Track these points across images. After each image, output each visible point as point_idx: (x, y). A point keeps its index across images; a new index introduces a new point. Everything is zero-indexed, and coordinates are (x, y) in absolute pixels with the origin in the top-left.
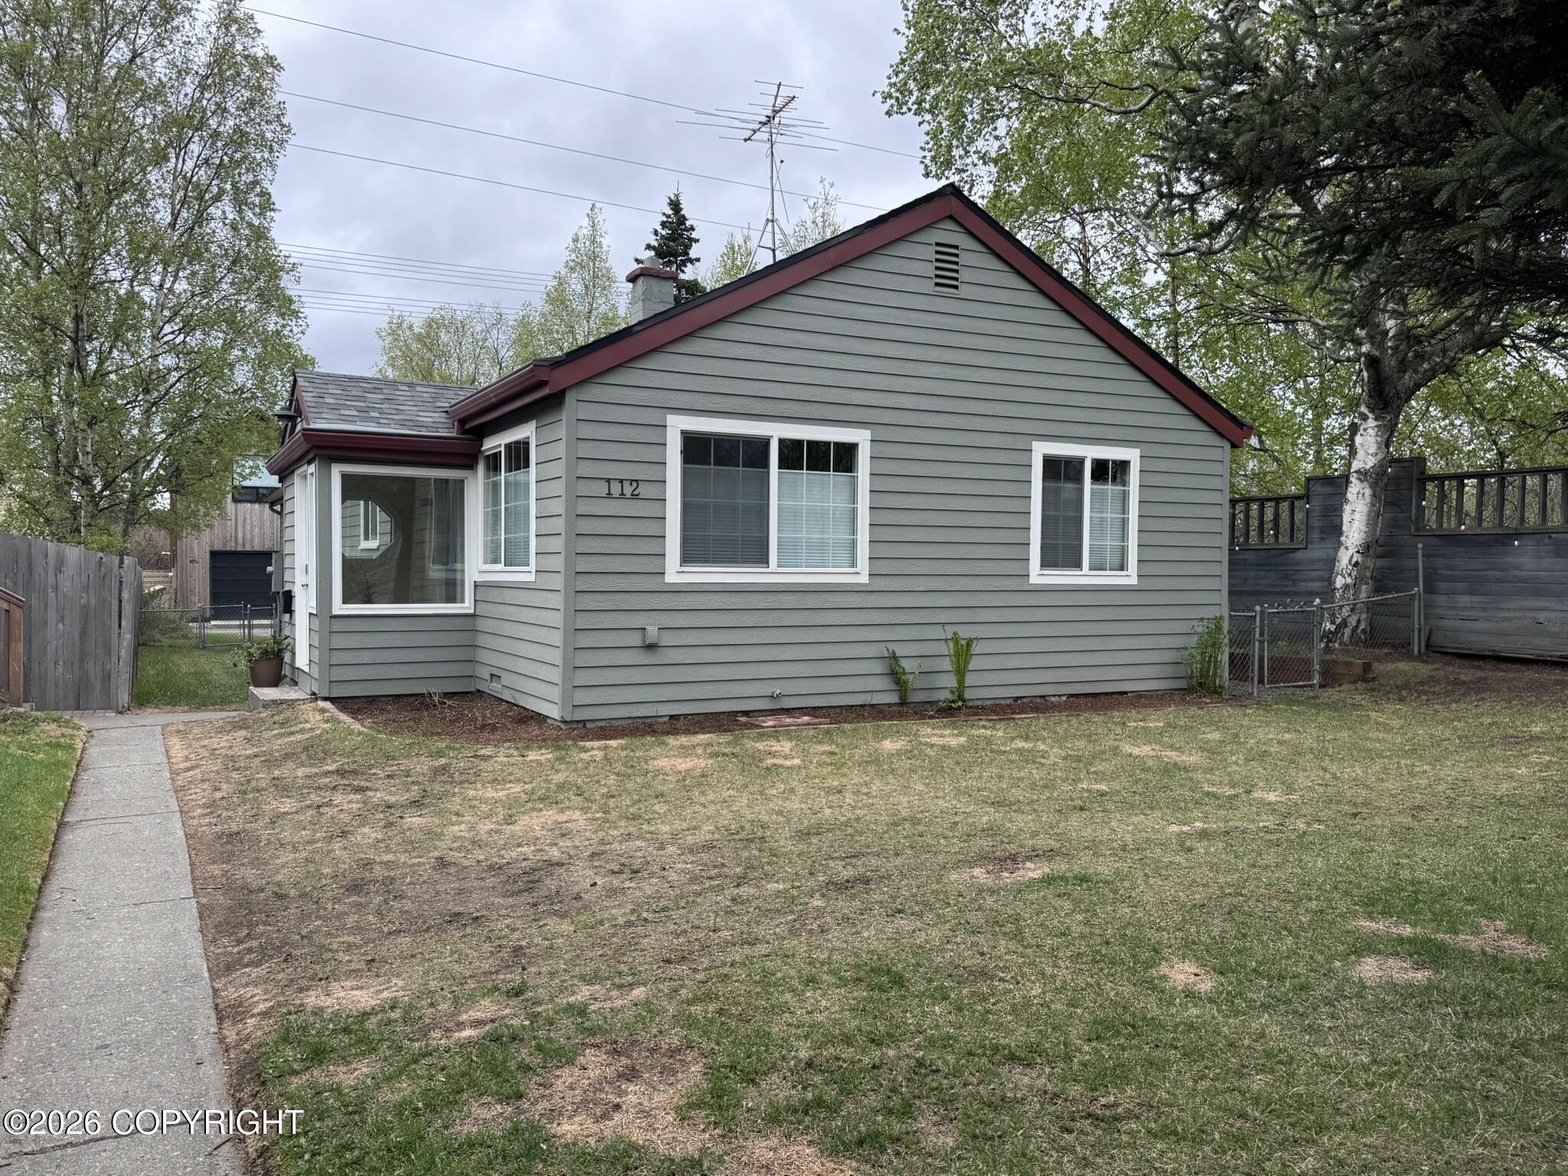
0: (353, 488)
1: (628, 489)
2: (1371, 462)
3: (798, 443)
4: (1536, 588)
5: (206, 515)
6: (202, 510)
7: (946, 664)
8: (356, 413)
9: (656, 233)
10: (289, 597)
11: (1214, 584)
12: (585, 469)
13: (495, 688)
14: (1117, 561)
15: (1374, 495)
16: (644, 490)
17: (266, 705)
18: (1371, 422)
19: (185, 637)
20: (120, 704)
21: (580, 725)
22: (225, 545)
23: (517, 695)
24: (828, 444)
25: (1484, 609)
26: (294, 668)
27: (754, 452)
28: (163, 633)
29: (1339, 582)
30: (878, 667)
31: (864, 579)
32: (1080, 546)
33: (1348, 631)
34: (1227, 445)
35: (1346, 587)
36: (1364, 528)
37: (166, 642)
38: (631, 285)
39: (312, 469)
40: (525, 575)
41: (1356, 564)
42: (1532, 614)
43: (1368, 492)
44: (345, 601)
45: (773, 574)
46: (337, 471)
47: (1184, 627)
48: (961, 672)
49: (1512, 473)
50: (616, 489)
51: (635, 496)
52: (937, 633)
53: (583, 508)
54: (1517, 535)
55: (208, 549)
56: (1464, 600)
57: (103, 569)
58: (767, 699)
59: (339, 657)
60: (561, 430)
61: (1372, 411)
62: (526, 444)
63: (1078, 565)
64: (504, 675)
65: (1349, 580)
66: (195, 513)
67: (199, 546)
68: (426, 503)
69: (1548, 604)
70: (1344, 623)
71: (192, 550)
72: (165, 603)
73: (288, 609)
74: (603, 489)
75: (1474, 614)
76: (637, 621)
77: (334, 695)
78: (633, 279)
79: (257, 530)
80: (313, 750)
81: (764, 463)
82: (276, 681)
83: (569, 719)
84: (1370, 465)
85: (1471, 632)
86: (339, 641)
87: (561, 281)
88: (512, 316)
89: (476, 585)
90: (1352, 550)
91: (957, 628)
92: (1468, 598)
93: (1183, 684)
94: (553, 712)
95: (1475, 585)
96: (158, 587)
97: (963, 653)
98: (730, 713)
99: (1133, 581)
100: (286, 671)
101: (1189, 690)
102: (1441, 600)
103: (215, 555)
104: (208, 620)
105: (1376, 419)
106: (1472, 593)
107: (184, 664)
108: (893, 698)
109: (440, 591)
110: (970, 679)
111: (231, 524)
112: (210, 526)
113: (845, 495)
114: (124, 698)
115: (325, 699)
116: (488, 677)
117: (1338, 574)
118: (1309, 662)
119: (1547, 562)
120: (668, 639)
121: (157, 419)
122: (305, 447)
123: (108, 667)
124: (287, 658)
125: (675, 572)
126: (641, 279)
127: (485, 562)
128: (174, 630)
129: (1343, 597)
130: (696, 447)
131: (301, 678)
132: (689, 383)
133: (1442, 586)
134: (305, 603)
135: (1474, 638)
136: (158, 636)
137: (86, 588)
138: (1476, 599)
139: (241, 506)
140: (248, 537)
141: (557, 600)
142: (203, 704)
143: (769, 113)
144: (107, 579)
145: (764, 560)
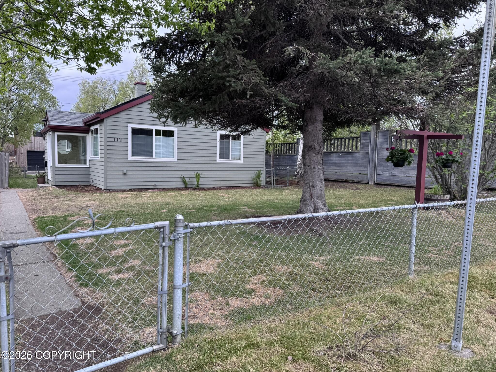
0: (60, 138)
1: (119, 140)
3: (160, 130)
4: (336, 165)
5: (25, 141)
6: (24, 140)
7: (195, 179)
10: (46, 162)
11: (262, 163)
12: (108, 136)
13: (93, 184)
14: (238, 158)
16: (122, 140)
17: (41, 187)
19: (20, 175)
20: (6, 187)
21: (107, 190)
22: (31, 149)
23: (97, 185)
24: (167, 131)
26: (48, 180)
27: (149, 132)
28: (14, 174)
29: (298, 163)
30: (180, 180)
31: (176, 160)
32: (229, 154)
33: (299, 174)
34: (265, 132)
37: (15, 176)
39: (50, 133)
40: (98, 158)
41: (301, 159)
42: (334, 170)
44: (59, 164)
45: (154, 159)
46: (56, 134)
47: (253, 172)
48: (198, 181)
50: (116, 140)
51: (120, 141)
52: (193, 173)
53: (108, 144)
54: (332, 153)
55: (26, 150)
58: (153, 186)
59: (57, 176)
60: (103, 127)
62: (98, 128)
63: (229, 158)
64: (95, 181)
66: (22, 140)
67: (23, 150)
68: (80, 141)
70: (299, 172)
71: (21, 150)
72: (14, 165)
73: (46, 166)
74: (113, 140)
76: (121, 168)
77: (56, 185)
79: (41, 145)
80: (50, 194)
81: (152, 135)
82: (44, 183)
83: (105, 189)
86: (57, 173)
88: (119, 81)
89: (89, 160)
91: (197, 172)
93: (252, 185)
94: (102, 187)
96: (12, 161)
97: (198, 177)
98: (144, 189)
99: (242, 162)
100: (46, 180)
101: (254, 186)
103: (28, 152)
104: (26, 171)
107: (20, 181)
108: (183, 186)
109: (83, 162)
110: (200, 183)
111: (33, 144)
112: (27, 144)
113: (172, 142)
115: (54, 186)
116: (92, 181)
117: (298, 161)
118: (286, 181)
119: (337, 159)
120: (128, 172)
121: (10, 114)
122: (48, 129)
123: (3, 178)
124: (46, 177)
125: (130, 158)
127: (91, 155)
128: (17, 173)
130: (135, 131)
131: (49, 182)
132: (133, 117)
134: (49, 164)
136: (12, 174)
139: (36, 137)
140: (38, 146)
141: (103, 164)
142: (26, 188)
144: (2, 158)
145: (152, 156)
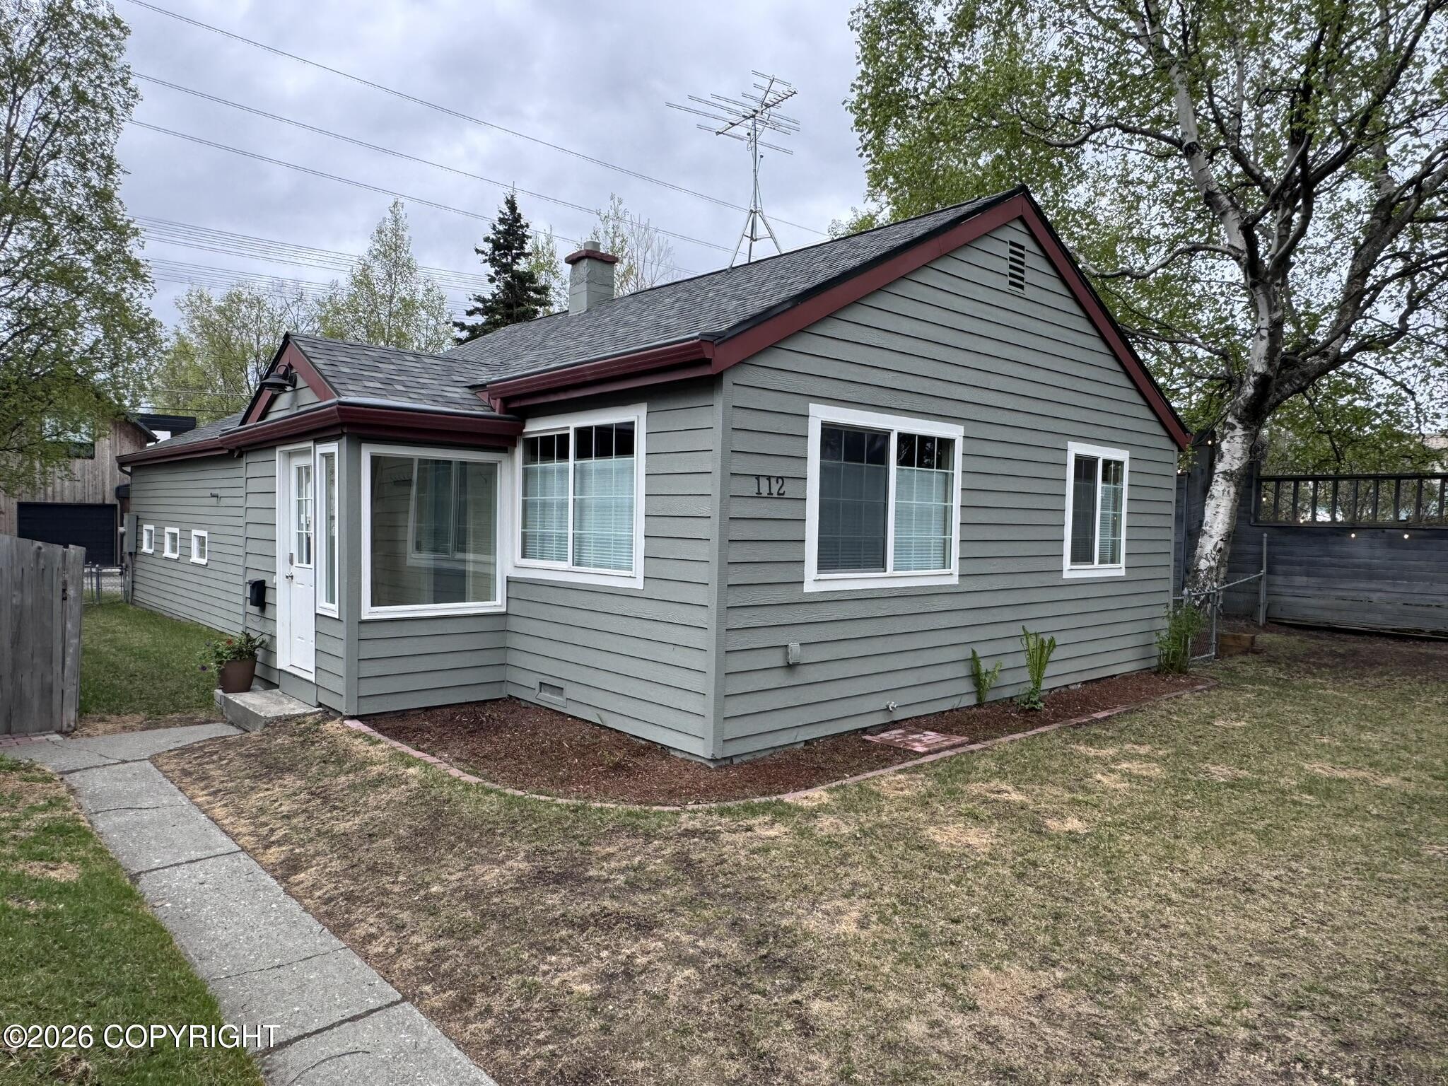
1: (775, 488)
2: (1236, 465)
3: (912, 438)
8: (379, 386)
9: (494, 227)
10: (260, 587)
12: (738, 464)
13: (552, 700)
14: (1114, 555)
15: (1236, 493)
16: (788, 489)
18: (1239, 431)
20: (65, 725)
21: (728, 762)
23: (605, 715)
24: (933, 439)
25: (1320, 589)
26: (271, 669)
29: (1203, 565)
30: (963, 670)
31: (955, 580)
32: (1094, 542)
34: (1176, 449)
35: (1210, 569)
36: (1227, 520)
38: (570, 266)
40: (619, 580)
41: (1220, 550)
42: (1367, 594)
43: (1232, 490)
44: (377, 602)
45: (889, 578)
46: (367, 452)
49: (1344, 478)
50: (764, 488)
51: (780, 495)
53: (735, 510)
55: (16, 500)
56: (1301, 580)
57: (42, 561)
58: (881, 714)
59: (367, 668)
60: (709, 418)
61: (1241, 421)
62: (629, 428)
63: (1093, 560)
64: (576, 690)
65: (1213, 563)
69: (1380, 587)
73: (261, 601)
75: (1309, 592)
76: (780, 637)
77: (361, 713)
78: (574, 260)
81: (886, 459)
82: (248, 684)
83: (719, 757)
84: (1235, 467)
85: (1306, 607)
86: (369, 650)
87: (366, 268)
89: (509, 581)
90: (1216, 539)
92: (1305, 579)
93: (1144, 664)
95: (1311, 569)
98: (850, 733)
99: (1123, 572)
101: (1155, 670)
102: (1279, 580)
105: (1244, 429)
106: (1308, 575)
108: (973, 700)
113: (944, 493)
114: (71, 715)
115: (352, 718)
116: (537, 686)
117: (1201, 558)
120: (807, 655)
123: (48, 679)
124: (260, 656)
125: (814, 581)
126: (585, 263)
127: (522, 557)
129: (1206, 578)
130: (832, 440)
132: (827, 368)
133: (1279, 568)
135: (1309, 612)
137: (20, 586)
138: (1313, 580)
143: (757, 106)
144: (47, 572)
145: (883, 564)
